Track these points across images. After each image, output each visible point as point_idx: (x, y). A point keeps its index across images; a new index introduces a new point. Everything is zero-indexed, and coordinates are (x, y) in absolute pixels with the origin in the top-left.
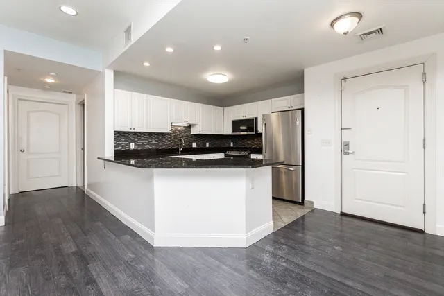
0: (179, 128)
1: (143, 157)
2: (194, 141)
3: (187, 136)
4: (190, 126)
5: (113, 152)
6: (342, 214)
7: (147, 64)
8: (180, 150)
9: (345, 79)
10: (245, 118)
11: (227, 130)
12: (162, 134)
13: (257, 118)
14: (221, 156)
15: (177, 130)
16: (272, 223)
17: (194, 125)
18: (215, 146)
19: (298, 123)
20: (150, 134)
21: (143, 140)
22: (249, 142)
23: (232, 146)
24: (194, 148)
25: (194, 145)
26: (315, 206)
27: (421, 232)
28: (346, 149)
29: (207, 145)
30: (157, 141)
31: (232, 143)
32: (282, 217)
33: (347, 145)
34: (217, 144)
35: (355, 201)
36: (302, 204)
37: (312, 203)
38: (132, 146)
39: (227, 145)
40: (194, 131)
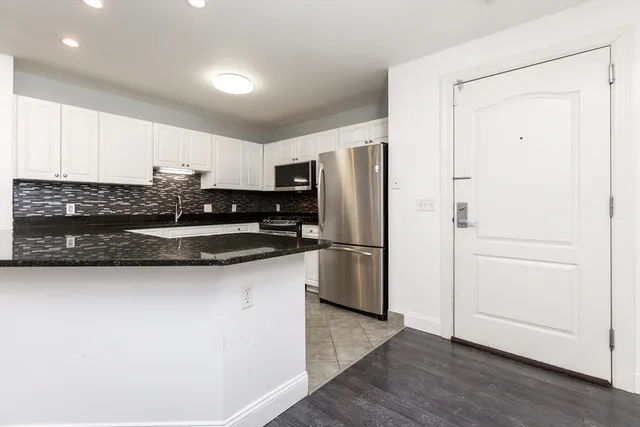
0: (176, 178)
1: (96, 230)
2: (208, 202)
3: (193, 192)
4: (198, 175)
5: (12, 220)
6: (455, 341)
7: (71, 43)
8: (177, 217)
9: (460, 83)
10: (296, 162)
11: (268, 184)
12: (140, 188)
13: (314, 163)
14: (253, 228)
15: (173, 181)
16: (304, 376)
17: (205, 173)
18: (248, 210)
19: (377, 168)
20: (112, 187)
21: (95, 198)
22: (305, 205)
23: (278, 210)
24: (208, 214)
25: (208, 208)
26: (407, 323)
27: (605, 385)
28: (461, 217)
29: (234, 209)
30: (127, 201)
31: (278, 207)
32: (339, 349)
33: (462, 209)
34: (253, 207)
35: (477, 316)
36: (384, 317)
37: (401, 317)
38: (71, 210)
39: (269, 209)
40: (206, 184)
